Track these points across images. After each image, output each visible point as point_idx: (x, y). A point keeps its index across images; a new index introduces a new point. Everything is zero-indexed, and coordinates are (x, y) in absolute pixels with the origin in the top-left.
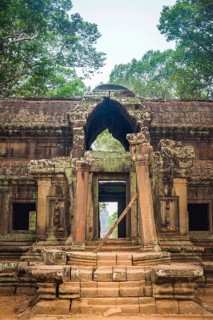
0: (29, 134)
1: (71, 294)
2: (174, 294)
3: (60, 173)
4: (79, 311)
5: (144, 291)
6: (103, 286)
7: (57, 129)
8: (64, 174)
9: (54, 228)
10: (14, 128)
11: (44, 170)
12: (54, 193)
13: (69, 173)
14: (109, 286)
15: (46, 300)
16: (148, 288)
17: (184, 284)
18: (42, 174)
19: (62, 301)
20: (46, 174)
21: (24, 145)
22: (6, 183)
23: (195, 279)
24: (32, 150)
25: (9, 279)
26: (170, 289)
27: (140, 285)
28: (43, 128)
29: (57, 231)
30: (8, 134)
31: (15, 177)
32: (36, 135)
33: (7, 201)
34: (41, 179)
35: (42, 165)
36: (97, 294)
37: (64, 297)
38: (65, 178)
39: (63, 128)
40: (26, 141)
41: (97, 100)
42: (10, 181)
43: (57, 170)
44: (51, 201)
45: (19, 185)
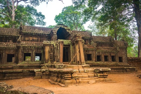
0: (38, 35)
1: (76, 77)
2: (103, 76)
3: (52, 45)
4: (80, 82)
5: (95, 75)
6: (83, 74)
7: (46, 34)
8: (53, 45)
9: (50, 60)
10: (34, 33)
11: (48, 44)
12: (50, 50)
13: (55, 45)
14: (85, 74)
15: (68, 79)
16: (96, 74)
17: (106, 73)
18: (47, 44)
19: (73, 80)
20: (48, 45)
21: (37, 38)
22: (34, 47)
23: (109, 71)
24: (39, 40)
25: (40, 74)
26: (102, 74)
27: (93, 74)
28: (42, 34)
29: (51, 60)
30: (32, 35)
31: (36, 46)
32: (41, 36)
33: (34, 53)
34: (47, 46)
35: (47, 42)
36: (82, 77)
37: (74, 78)
38: (54, 46)
39: (48, 34)
40: (37, 37)
41: (59, 27)
42: (35, 47)
43: (51, 44)
44: (49, 52)
45: (37, 48)
